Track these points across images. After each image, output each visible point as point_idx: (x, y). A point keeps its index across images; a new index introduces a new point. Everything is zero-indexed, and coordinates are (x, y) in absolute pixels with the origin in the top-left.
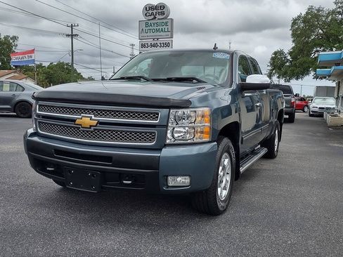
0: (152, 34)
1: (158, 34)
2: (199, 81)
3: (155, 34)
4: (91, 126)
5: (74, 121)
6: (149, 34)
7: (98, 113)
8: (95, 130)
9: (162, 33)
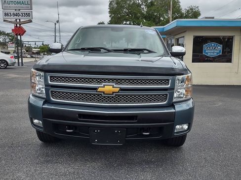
0: (13, 5)
1: (19, 5)
2: (150, 52)
3: (16, 5)
4: (113, 92)
5: (95, 89)
6: (11, 5)
7: (118, 81)
8: (116, 95)
9: (23, 5)
